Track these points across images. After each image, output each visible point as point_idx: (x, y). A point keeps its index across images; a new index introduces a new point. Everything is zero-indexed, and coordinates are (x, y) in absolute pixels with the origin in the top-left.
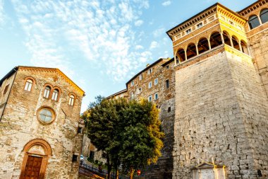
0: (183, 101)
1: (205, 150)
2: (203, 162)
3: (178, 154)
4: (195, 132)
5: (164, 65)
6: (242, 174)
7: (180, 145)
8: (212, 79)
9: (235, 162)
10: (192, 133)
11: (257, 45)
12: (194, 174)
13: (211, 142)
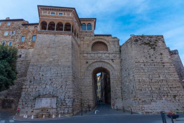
0: (39, 55)
1: (48, 87)
2: (45, 93)
3: (27, 87)
4: (43, 75)
5: (23, 25)
6: (65, 101)
7: (31, 82)
8: (60, 48)
9: (63, 95)
10: (41, 75)
11: (82, 39)
12: (37, 100)
13: (52, 82)
